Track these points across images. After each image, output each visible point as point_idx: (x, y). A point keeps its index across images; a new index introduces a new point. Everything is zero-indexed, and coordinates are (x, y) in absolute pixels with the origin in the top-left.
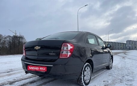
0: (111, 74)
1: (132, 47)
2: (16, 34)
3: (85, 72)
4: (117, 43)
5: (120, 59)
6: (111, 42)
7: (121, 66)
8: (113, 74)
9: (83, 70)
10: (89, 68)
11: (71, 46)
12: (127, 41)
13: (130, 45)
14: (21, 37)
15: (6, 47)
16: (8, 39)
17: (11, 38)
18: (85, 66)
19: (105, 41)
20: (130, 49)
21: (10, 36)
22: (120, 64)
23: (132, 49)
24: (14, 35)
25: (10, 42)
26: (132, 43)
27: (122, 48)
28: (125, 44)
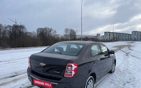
0: (113, 80)
1: (137, 38)
2: (16, 23)
3: (88, 85)
4: (122, 33)
5: (123, 56)
6: (116, 33)
7: (124, 68)
8: (115, 80)
9: (86, 85)
10: (91, 81)
11: (75, 66)
12: (132, 32)
13: (135, 36)
14: (22, 27)
15: (7, 37)
16: (8, 29)
17: (11, 28)
18: (88, 80)
19: (110, 32)
20: (135, 40)
21: (10, 26)
22: (123, 65)
23: (138, 40)
24: (14, 25)
25: (11, 32)
26: (138, 34)
27: (127, 39)
28: (130, 34)
